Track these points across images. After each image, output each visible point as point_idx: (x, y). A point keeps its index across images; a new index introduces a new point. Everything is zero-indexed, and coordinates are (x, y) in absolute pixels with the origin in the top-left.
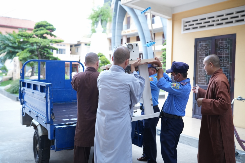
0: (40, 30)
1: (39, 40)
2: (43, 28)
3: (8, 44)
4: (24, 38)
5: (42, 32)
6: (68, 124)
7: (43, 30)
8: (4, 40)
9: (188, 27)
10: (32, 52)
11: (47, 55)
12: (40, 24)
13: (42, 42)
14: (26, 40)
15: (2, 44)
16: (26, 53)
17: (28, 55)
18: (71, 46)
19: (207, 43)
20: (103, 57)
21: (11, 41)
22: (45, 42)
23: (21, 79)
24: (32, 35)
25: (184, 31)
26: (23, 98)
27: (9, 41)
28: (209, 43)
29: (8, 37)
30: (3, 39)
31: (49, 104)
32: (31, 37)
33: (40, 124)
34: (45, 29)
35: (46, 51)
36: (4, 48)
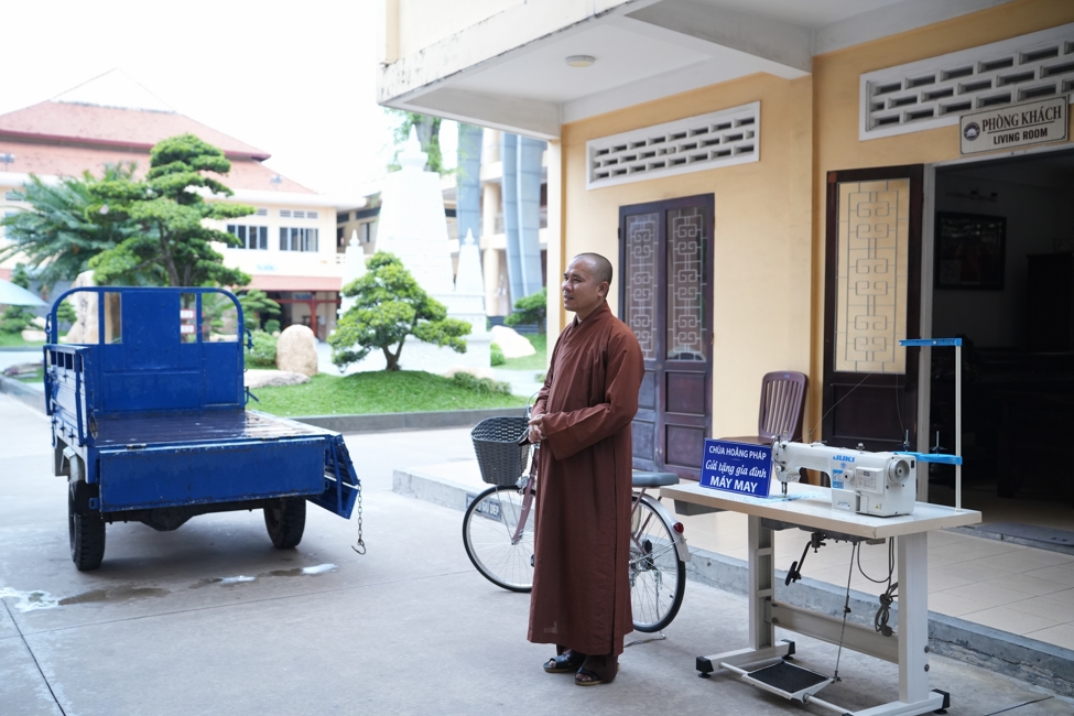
0: (171, 171)
1: (166, 208)
2: (179, 164)
3: (65, 223)
4: (111, 201)
5: (176, 178)
6: (134, 447)
7: (180, 170)
8: (52, 208)
9: (602, 170)
10: (144, 251)
11: (201, 263)
12: (169, 151)
13: (172, 218)
14: (120, 208)
15: (42, 221)
16: (123, 255)
17: (129, 262)
18: (342, 217)
19: (649, 222)
20: (392, 266)
21: (77, 209)
22: (183, 216)
23: (48, 341)
24: (140, 191)
25: (592, 180)
26: (54, 398)
27: (68, 213)
28: (653, 222)
29: (65, 197)
30: (46, 205)
31: (83, 398)
32: (137, 197)
33: (77, 455)
34: (190, 168)
35: (194, 246)
36: (53, 237)
